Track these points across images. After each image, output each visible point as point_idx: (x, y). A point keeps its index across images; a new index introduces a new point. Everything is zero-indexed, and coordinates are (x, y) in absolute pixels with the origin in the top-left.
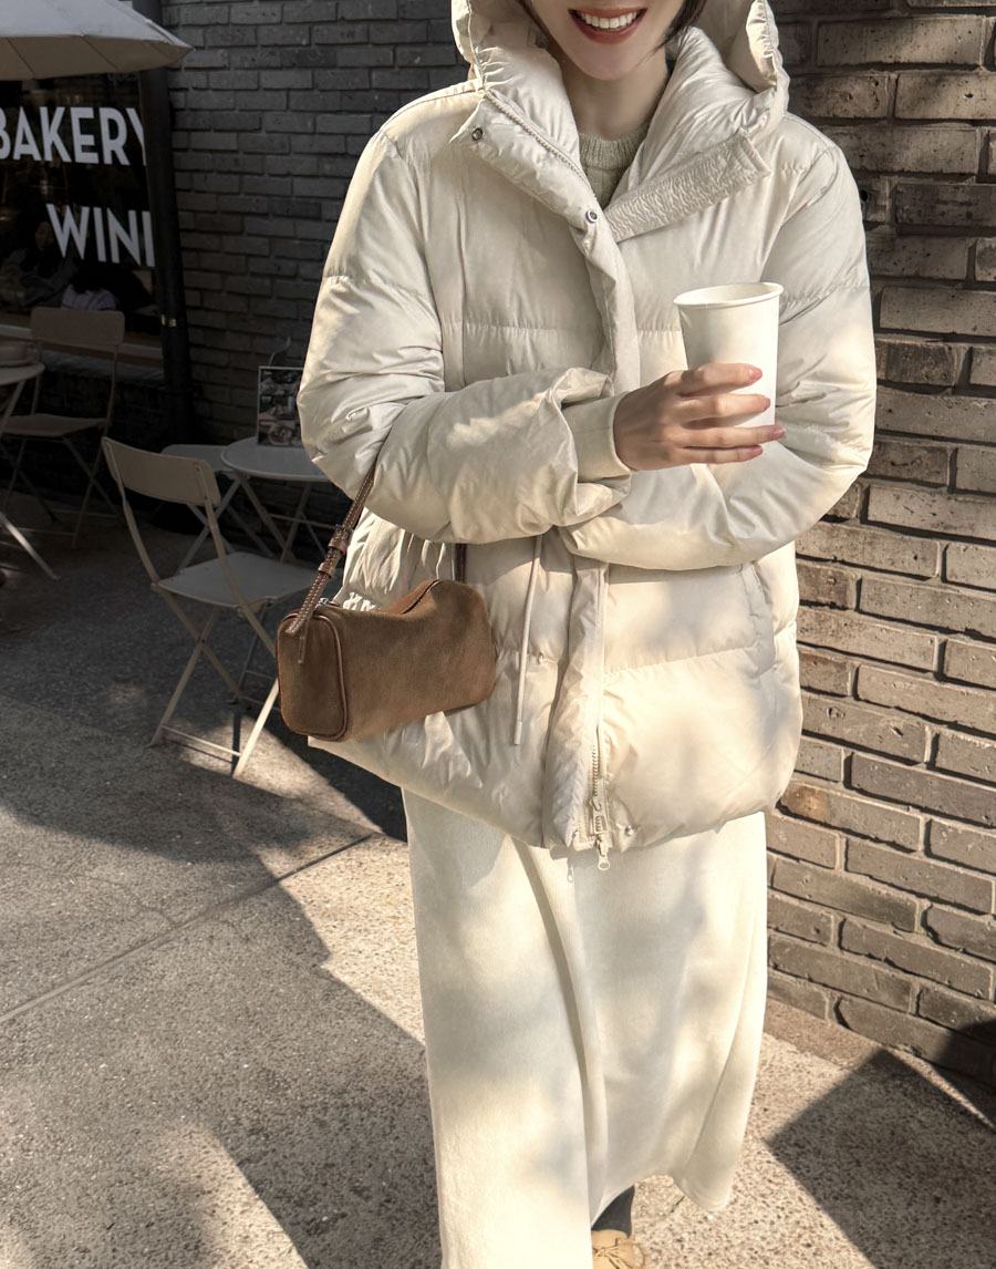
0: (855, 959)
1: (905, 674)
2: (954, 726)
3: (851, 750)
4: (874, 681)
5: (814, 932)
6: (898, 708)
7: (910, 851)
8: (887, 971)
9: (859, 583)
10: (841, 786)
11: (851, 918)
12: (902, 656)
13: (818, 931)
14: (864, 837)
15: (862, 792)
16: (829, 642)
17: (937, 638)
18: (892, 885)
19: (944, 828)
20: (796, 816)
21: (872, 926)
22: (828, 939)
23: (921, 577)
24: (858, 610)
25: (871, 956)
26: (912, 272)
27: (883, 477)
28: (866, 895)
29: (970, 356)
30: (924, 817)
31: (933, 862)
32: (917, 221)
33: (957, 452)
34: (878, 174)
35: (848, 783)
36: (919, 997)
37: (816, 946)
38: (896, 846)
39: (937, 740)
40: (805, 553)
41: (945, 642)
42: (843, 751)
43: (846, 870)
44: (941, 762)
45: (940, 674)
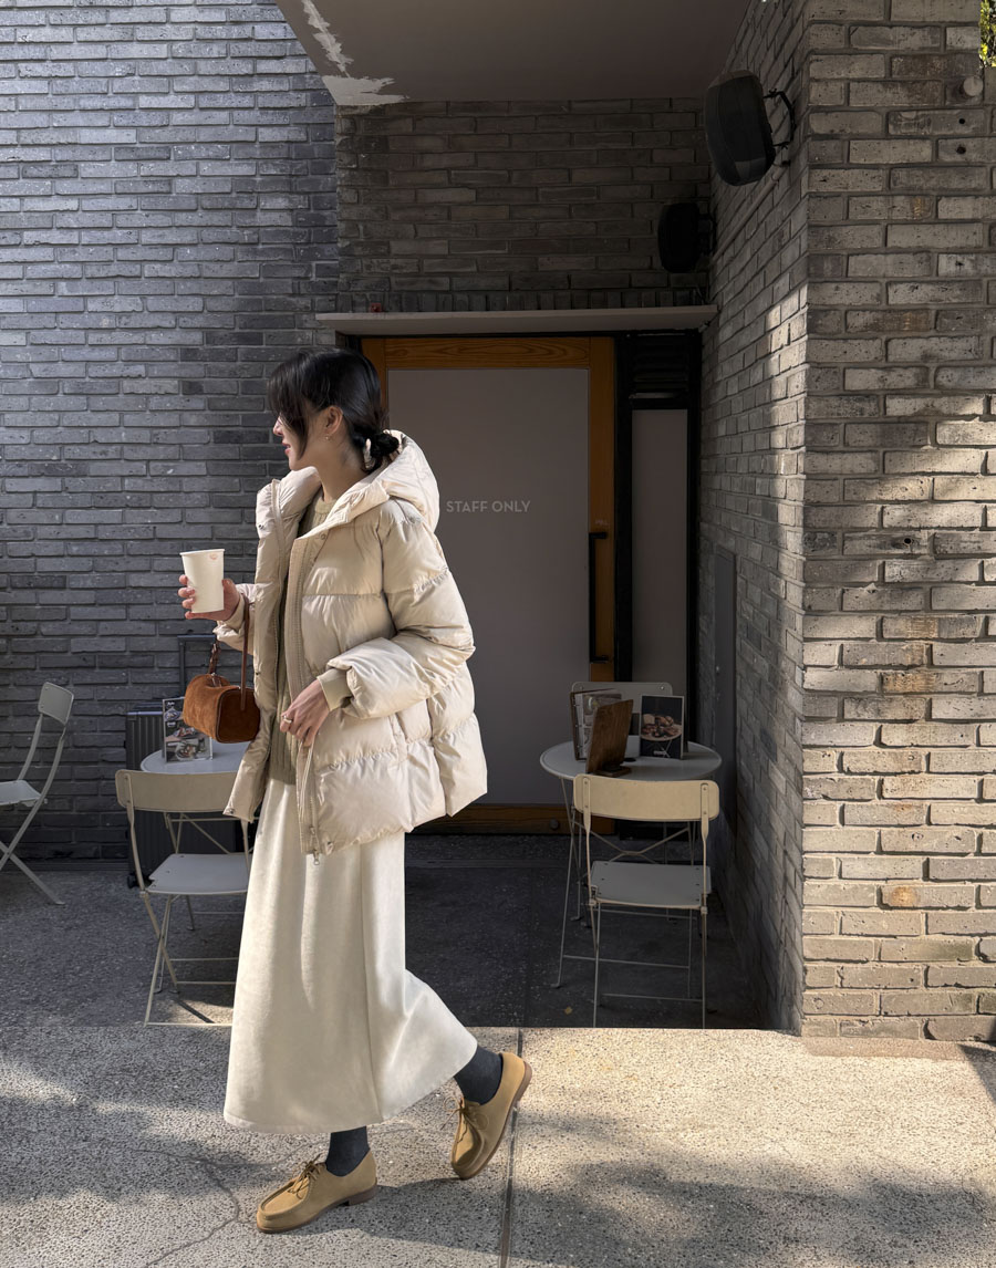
0: (936, 991)
1: (959, 803)
2: (991, 827)
3: (926, 857)
4: (941, 812)
5: (909, 982)
6: (957, 824)
7: (965, 909)
8: (957, 991)
9: (928, 757)
10: (921, 881)
11: (931, 964)
12: (957, 793)
13: (912, 980)
14: (938, 908)
15: (936, 880)
16: (911, 795)
17: (978, 778)
18: (957, 934)
19: (988, 888)
20: (891, 908)
21: (946, 965)
22: (918, 983)
23: (966, 746)
24: (928, 772)
25: (946, 985)
26: (948, 579)
27: (939, 693)
28: (941, 946)
29: (987, 621)
30: (975, 885)
31: (981, 911)
32: (950, 552)
33: (982, 673)
34: (919, 529)
35: (926, 877)
36: (978, 1002)
37: (911, 991)
38: (959, 908)
39: (980, 837)
40: (892, 744)
41: (983, 780)
42: (922, 859)
43: (927, 933)
44: (985, 849)
45: (980, 800)
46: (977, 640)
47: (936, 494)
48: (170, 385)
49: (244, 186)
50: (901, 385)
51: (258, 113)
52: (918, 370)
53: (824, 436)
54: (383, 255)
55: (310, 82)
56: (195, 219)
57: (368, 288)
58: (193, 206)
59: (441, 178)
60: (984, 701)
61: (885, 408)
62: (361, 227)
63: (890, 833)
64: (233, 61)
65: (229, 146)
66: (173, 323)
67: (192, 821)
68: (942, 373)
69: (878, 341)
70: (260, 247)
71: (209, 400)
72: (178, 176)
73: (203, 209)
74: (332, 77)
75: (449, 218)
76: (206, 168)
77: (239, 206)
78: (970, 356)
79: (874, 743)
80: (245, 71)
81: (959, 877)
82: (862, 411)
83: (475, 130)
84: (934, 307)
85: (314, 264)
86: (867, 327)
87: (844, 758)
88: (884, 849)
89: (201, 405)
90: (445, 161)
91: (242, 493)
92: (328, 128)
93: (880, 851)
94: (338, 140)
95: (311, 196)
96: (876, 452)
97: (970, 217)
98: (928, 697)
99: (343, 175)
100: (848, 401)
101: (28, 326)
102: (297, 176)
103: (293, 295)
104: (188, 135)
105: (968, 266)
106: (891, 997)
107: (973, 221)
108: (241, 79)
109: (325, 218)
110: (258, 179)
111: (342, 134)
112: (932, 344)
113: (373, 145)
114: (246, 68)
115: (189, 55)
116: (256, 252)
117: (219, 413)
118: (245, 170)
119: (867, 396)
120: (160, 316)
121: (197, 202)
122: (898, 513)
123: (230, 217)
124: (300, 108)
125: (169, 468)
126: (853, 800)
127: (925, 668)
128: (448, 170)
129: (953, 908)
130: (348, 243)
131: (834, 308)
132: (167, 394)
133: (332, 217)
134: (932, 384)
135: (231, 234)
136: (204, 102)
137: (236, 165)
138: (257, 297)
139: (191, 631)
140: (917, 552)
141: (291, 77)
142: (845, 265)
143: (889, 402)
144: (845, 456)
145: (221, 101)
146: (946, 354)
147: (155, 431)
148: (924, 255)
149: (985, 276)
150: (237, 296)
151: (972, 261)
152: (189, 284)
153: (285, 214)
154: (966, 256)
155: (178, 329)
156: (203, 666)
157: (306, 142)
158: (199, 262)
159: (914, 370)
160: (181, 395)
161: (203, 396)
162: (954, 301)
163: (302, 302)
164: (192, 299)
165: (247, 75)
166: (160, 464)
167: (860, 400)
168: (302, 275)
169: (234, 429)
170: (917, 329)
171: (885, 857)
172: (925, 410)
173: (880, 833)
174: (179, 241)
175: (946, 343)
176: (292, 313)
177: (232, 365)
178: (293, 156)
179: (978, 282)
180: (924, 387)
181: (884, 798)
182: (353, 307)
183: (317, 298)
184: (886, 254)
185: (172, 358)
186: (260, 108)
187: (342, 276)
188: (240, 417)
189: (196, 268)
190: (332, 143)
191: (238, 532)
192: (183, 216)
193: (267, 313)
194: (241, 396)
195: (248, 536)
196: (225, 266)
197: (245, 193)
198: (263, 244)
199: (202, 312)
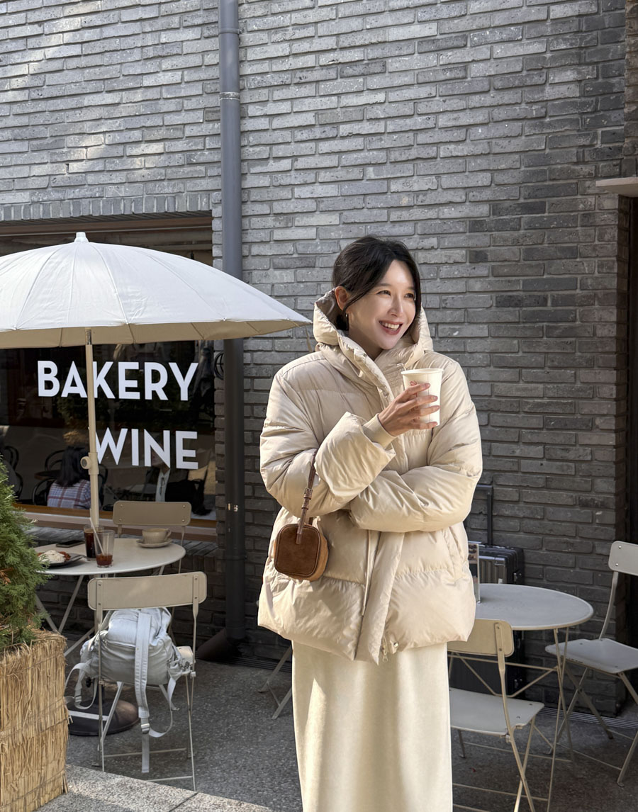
48: (459, 255)
49: (536, 64)
56: (487, 100)
58: (486, 88)
65: (521, 27)
66: (464, 197)
67: (462, 658)
70: (548, 120)
71: (493, 268)
72: (473, 61)
73: (495, 89)
76: (499, 51)
77: (529, 82)
85: (599, 131)
89: (485, 272)
91: (520, 354)
94: (629, 7)
95: (600, 65)
99: (633, 42)
101: (341, 208)
102: (586, 48)
103: (577, 163)
104: (483, 21)
109: (613, 85)
110: (548, 55)
116: (543, 125)
117: (501, 279)
118: (537, 47)
120: (452, 192)
121: (490, 84)
123: (519, 95)
125: (455, 330)
130: (635, 108)
132: (455, 263)
133: (619, 83)
135: (519, 111)
137: (528, 44)
138: (542, 168)
147: (444, 297)
150: (523, 168)
152: (479, 161)
153: (572, 86)
155: (467, 203)
156: (481, 513)
157: (597, 13)
158: (489, 140)
160: (468, 264)
161: (488, 264)
163: (586, 169)
164: (481, 175)
166: (447, 327)
168: (587, 143)
169: (515, 294)
174: (472, 121)
176: (575, 181)
177: (516, 234)
178: (584, 29)
182: (637, 171)
183: (602, 164)
185: (461, 230)
187: (627, 141)
188: (521, 282)
189: (486, 146)
190: (624, 11)
191: (515, 390)
192: (476, 98)
193: (551, 183)
194: (522, 262)
195: (524, 394)
196: (513, 141)
197: (535, 70)
198: (550, 117)
199: (490, 186)
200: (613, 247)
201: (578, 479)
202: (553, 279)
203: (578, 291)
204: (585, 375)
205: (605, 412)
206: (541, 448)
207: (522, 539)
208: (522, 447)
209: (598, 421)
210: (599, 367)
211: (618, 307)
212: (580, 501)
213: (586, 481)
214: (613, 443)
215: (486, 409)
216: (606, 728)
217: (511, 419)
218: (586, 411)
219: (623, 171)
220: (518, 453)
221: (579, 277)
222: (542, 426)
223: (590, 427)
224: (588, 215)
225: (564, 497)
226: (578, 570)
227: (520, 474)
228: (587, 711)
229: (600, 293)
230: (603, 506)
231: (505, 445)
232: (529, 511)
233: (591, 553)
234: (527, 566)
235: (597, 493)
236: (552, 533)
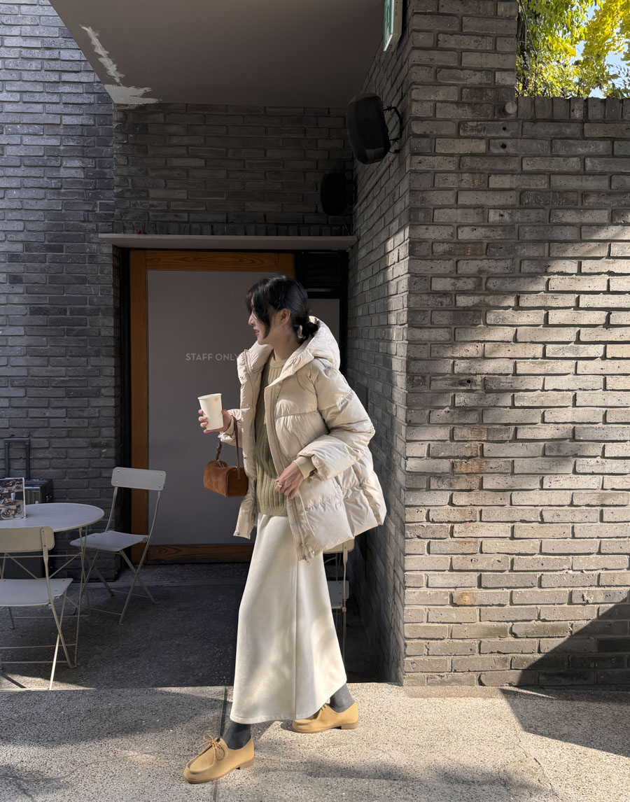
0: (486, 656)
1: (499, 540)
2: (519, 554)
3: (479, 573)
4: (488, 546)
5: (469, 651)
6: (498, 553)
7: (503, 605)
8: (498, 656)
9: (481, 512)
10: (476, 588)
11: (483, 640)
12: (498, 534)
13: (471, 650)
14: (486, 606)
15: (486, 588)
16: (470, 535)
17: (510, 525)
18: (499, 621)
19: (517, 593)
20: (458, 606)
21: (492, 640)
22: (475, 652)
23: (504, 506)
24: (481, 521)
25: (492, 653)
26: (493, 405)
27: (488, 473)
28: (489, 629)
29: (516, 430)
30: (509, 591)
31: (513, 607)
32: (494, 388)
33: (513, 461)
34: (476, 374)
35: (480, 586)
36: (511, 662)
37: (471, 657)
38: (500, 605)
39: (513, 560)
40: (459, 504)
41: (514, 526)
42: (477, 574)
43: (480, 621)
44: (515, 568)
45: (512, 538)
46: (510, 441)
47: (486, 353)
48: (1, 277)
49: (52, 152)
50: (466, 288)
51: (62, 107)
52: (475, 279)
53: (419, 318)
54: (144, 198)
55: (97, 88)
56: (19, 172)
57: (134, 218)
58: (18, 164)
59: (183, 151)
60: (514, 478)
61: (456, 301)
62: (130, 180)
63: (457, 558)
64: (46, 73)
65: (42, 127)
66: (4, 238)
67: (12, 557)
68: (490, 281)
69: (452, 261)
70: (63, 190)
71: (27, 287)
72: (8, 144)
73: (25, 166)
74: (111, 85)
75: (188, 176)
76: (27, 140)
77: (48, 164)
78: (507, 271)
79: (448, 504)
80: (54, 79)
81: (500, 586)
82: (441, 303)
83: (205, 122)
84: (485, 241)
85: (98, 202)
86: (445, 253)
87: (430, 513)
88: (454, 568)
89: (21, 290)
90: (185, 141)
91: (48, 347)
92: (108, 117)
93: (451, 570)
94: (115, 125)
95: (97, 159)
96: (450, 328)
97: (509, 187)
98: (481, 476)
99: (118, 147)
100: (434, 297)
102: (88, 147)
103: (84, 221)
104: (15, 118)
105: (507, 217)
106: (458, 661)
107: (511, 189)
108: (51, 84)
109: (105, 173)
110: (62, 148)
111: (117, 121)
112: (485, 264)
113: (138, 129)
114: (54, 77)
115: (16, 68)
116: (59, 194)
117: (33, 295)
118: (54, 142)
119: (445, 294)
121: (21, 162)
122: (463, 365)
123: (42, 171)
124: (90, 104)
126: (435, 539)
127: (479, 458)
128: (187, 146)
129: (496, 605)
130: (120, 190)
131: (425, 241)
133: (111, 173)
134: (484, 287)
135: (43, 182)
136: (26, 98)
137: (48, 139)
138: (60, 222)
139: (13, 435)
140: (474, 388)
141: (84, 85)
142: (432, 213)
143: (458, 298)
144: (431, 330)
145: (37, 98)
146: (492, 269)
148: (480, 210)
149: (518, 223)
150: (46, 221)
151: (509, 213)
152: (14, 213)
153: (79, 170)
154: (506, 211)
155: (6, 242)
156: (21, 458)
157: (94, 125)
158: (21, 200)
159: (473, 279)
160: (8, 284)
161: (23, 285)
162: (498, 238)
163: (91, 226)
164: (16, 223)
165: (55, 82)
167: (441, 297)
168: (90, 209)
169: (43, 306)
170: (475, 255)
171: (454, 573)
172: (480, 303)
173: (451, 559)
174: (8, 186)
175: (493, 263)
176: (82, 233)
177: (43, 265)
178: (86, 134)
179: (513, 227)
180: (479, 290)
181: (454, 537)
182: (124, 230)
183: (100, 224)
184: (457, 208)
185: (3, 260)
186: (64, 103)
187: (117, 210)
188: (48, 298)
189: (19, 203)
190: (111, 127)
191: (46, 372)
192: (12, 170)
193: (67, 233)
194: (48, 285)
195: (52, 375)
196: (38, 202)
197: (53, 156)
198: (64, 189)
199: (23, 231)
200: (109, 278)
201: (90, 429)
202: (70, 297)
203: (88, 306)
204: (93, 361)
205: (108, 385)
206: (64, 410)
207: (51, 473)
208: (51, 410)
209: (103, 391)
210: (103, 356)
211: (115, 317)
212: (92, 444)
213: (95, 431)
214: (113, 404)
215: (23, 385)
216: (109, 589)
217: (42, 392)
218: (95, 384)
219: (115, 229)
220: (48, 415)
221: (88, 297)
222: (64, 396)
223: (98, 395)
224: (92, 257)
225: (81, 442)
226: (90, 489)
227: (49, 429)
228: (98, 580)
229: (103, 308)
230: (107, 446)
231: (38, 410)
232: (56, 454)
233: (99, 477)
234: (55, 490)
235: (103, 437)
236: (73, 467)
